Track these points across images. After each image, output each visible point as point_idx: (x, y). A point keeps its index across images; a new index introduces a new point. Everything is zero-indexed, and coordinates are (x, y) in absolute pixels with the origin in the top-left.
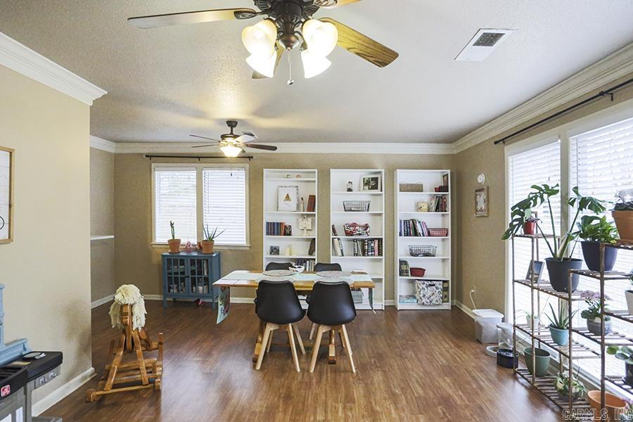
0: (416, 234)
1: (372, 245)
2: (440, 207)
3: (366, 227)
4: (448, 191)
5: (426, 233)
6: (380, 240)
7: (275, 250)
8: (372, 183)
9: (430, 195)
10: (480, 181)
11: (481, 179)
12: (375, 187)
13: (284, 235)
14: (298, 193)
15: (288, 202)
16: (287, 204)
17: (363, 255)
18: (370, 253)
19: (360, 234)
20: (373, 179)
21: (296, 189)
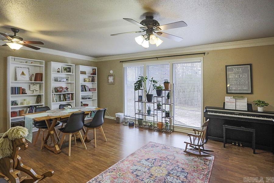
0: (86, 91)
1: (69, 96)
2: (93, 81)
3: (67, 89)
4: (96, 75)
5: (89, 90)
6: (72, 94)
7: (14, 103)
8: (68, 70)
9: (88, 76)
10: (111, 73)
11: (111, 72)
12: (70, 71)
13: (22, 94)
14: (29, 72)
15: (24, 76)
16: (22, 77)
17: (65, 101)
18: (68, 100)
19: (65, 92)
20: (68, 68)
21: (28, 69)
